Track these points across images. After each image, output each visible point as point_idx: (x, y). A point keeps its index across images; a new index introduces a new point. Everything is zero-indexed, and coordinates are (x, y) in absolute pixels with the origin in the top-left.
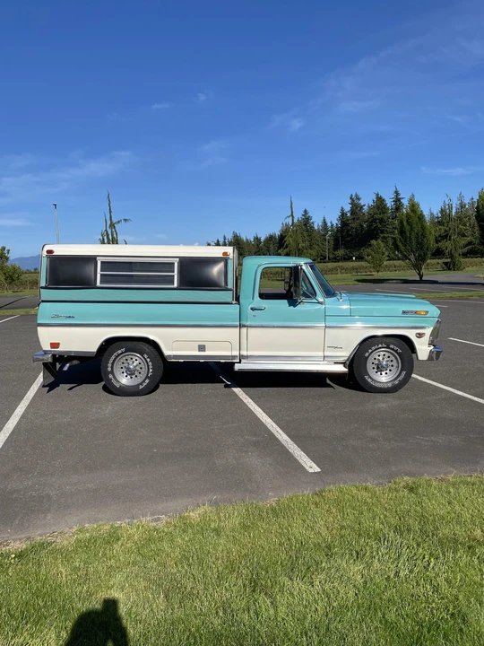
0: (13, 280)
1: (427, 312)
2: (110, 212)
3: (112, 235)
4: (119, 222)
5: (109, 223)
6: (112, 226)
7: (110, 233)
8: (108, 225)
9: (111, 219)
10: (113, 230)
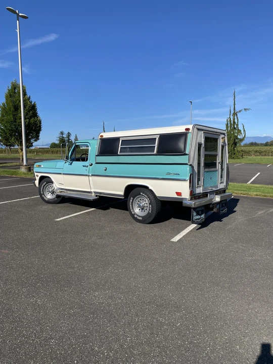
2: (235, 104)
3: (234, 122)
4: (240, 111)
5: (232, 112)
6: (235, 114)
7: (232, 120)
8: (232, 114)
9: (234, 110)
10: (236, 117)
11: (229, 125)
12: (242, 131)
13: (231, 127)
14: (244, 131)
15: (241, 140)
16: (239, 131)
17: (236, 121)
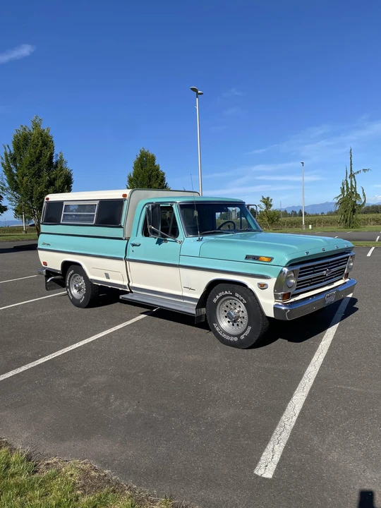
0: (273, 221)
1: (271, 259)
2: (351, 164)
3: (352, 185)
4: (358, 172)
5: (349, 173)
6: (352, 176)
7: (349, 182)
8: (348, 176)
9: (351, 171)
10: (353, 179)
11: (345, 189)
12: (361, 196)
13: (348, 190)
14: (364, 195)
15: (360, 206)
16: (358, 196)
17: (354, 184)
